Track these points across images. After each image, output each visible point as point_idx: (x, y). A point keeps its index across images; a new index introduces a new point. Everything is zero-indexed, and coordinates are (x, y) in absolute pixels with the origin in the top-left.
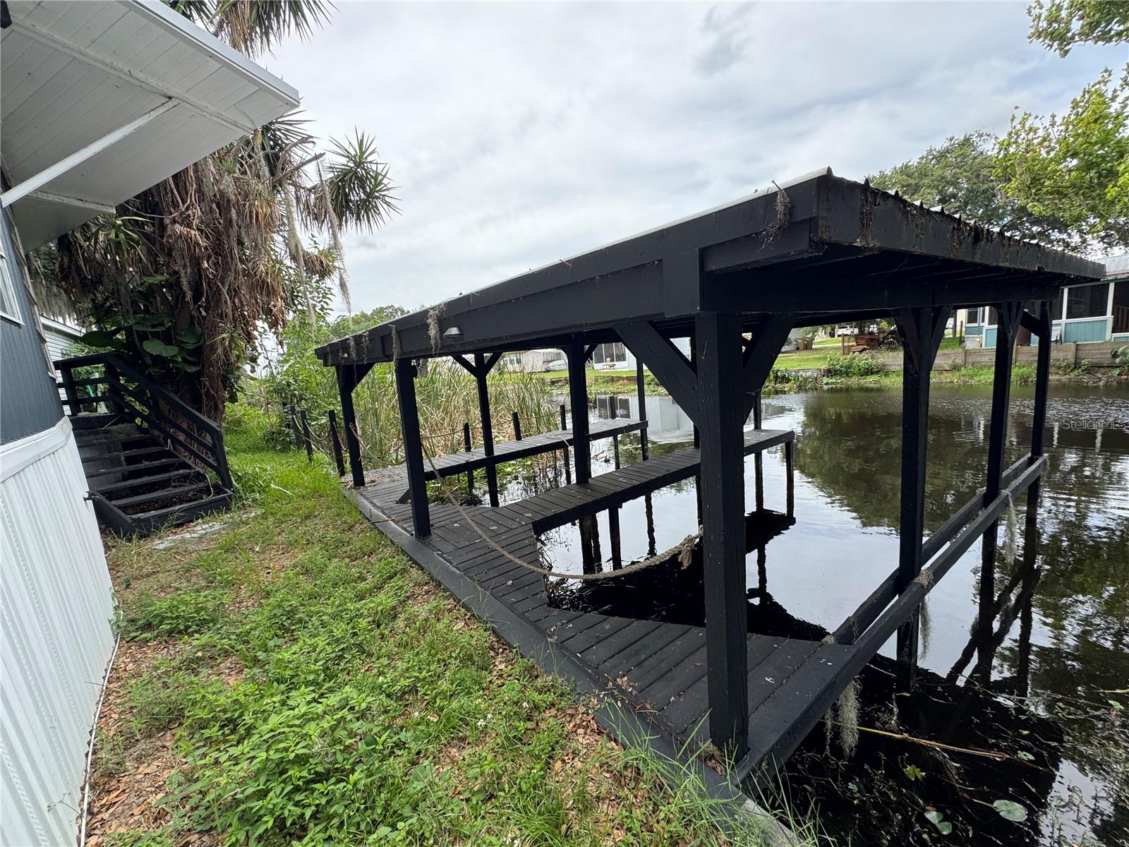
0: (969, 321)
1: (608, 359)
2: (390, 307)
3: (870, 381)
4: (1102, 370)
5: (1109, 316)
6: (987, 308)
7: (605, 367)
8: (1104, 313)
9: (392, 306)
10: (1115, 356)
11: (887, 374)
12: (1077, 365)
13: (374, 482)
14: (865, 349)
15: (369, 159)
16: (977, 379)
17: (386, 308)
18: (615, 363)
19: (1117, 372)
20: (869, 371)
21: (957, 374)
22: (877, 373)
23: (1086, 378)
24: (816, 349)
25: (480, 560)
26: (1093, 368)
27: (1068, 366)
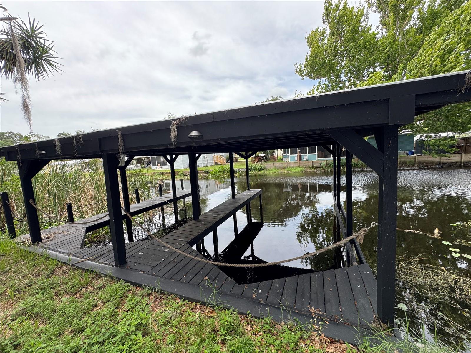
0: (284, 153)
1: (159, 165)
2: (10, 133)
3: (262, 172)
4: (318, 168)
5: (316, 153)
6: (290, 149)
7: (157, 168)
8: (315, 153)
9: (12, 132)
10: (321, 164)
11: (266, 170)
12: (313, 167)
13: (49, 238)
14: (258, 162)
15: (40, 36)
16: (291, 171)
17: (6, 133)
18: (162, 166)
19: (321, 169)
20: (261, 169)
21: (286, 170)
22: (264, 169)
23: (315, 171)
24: (239, 162)
25: (175, 270)
26: (316, 168)
27: (311, 167)
